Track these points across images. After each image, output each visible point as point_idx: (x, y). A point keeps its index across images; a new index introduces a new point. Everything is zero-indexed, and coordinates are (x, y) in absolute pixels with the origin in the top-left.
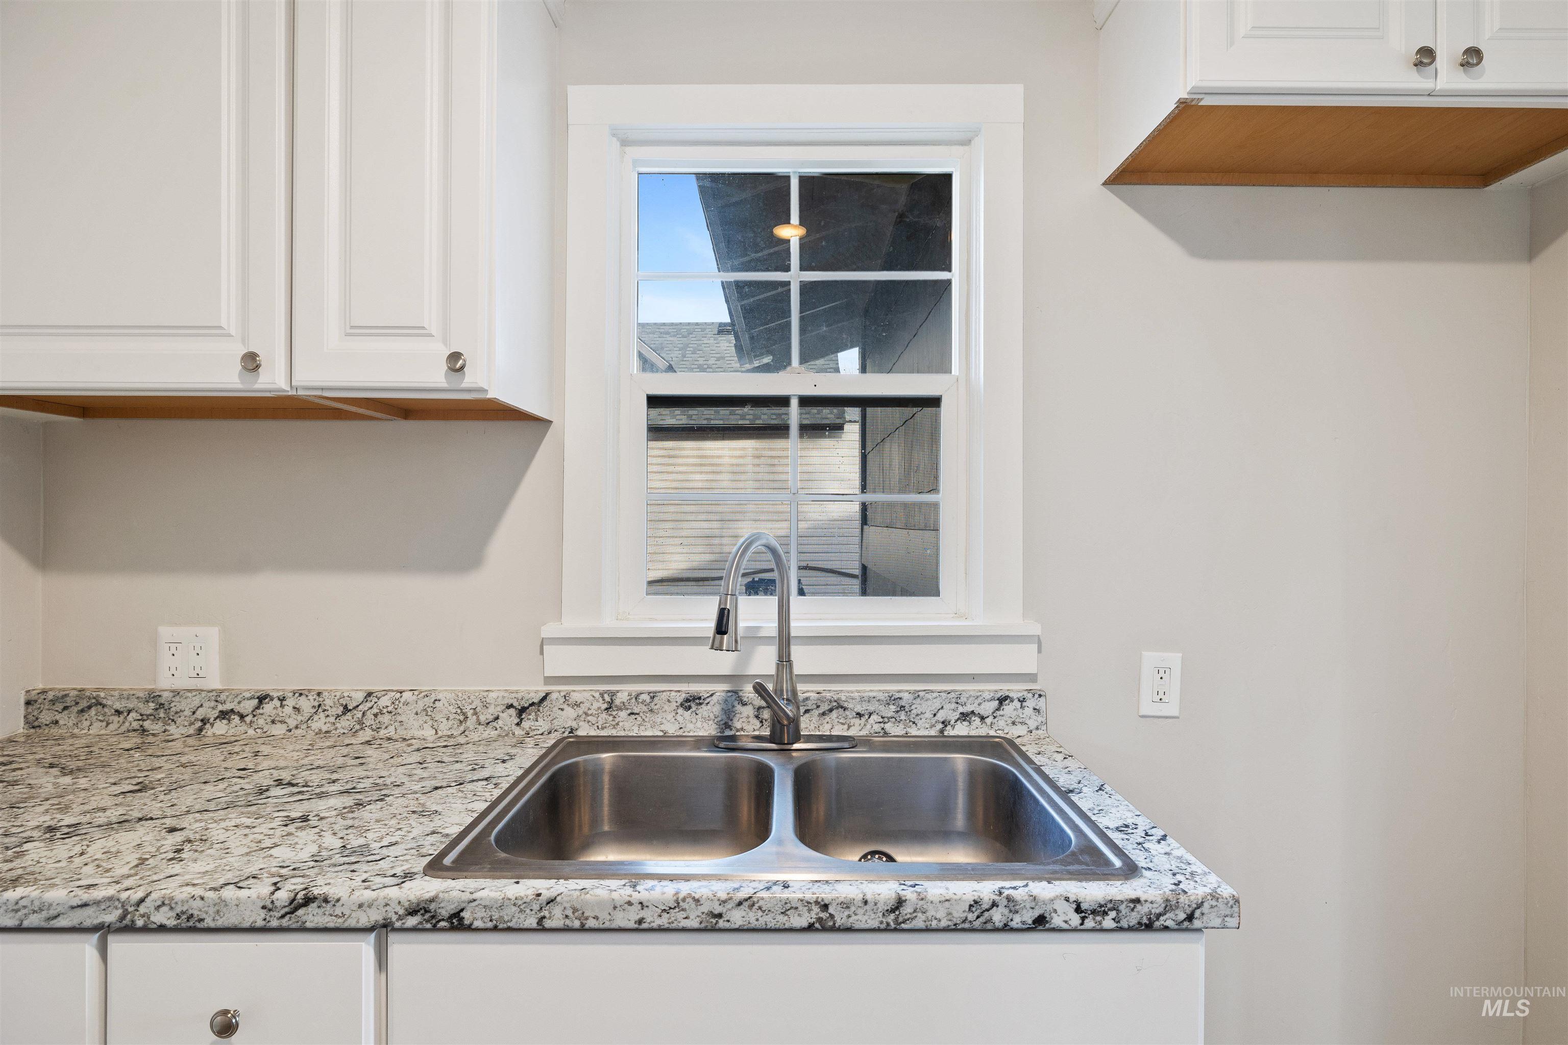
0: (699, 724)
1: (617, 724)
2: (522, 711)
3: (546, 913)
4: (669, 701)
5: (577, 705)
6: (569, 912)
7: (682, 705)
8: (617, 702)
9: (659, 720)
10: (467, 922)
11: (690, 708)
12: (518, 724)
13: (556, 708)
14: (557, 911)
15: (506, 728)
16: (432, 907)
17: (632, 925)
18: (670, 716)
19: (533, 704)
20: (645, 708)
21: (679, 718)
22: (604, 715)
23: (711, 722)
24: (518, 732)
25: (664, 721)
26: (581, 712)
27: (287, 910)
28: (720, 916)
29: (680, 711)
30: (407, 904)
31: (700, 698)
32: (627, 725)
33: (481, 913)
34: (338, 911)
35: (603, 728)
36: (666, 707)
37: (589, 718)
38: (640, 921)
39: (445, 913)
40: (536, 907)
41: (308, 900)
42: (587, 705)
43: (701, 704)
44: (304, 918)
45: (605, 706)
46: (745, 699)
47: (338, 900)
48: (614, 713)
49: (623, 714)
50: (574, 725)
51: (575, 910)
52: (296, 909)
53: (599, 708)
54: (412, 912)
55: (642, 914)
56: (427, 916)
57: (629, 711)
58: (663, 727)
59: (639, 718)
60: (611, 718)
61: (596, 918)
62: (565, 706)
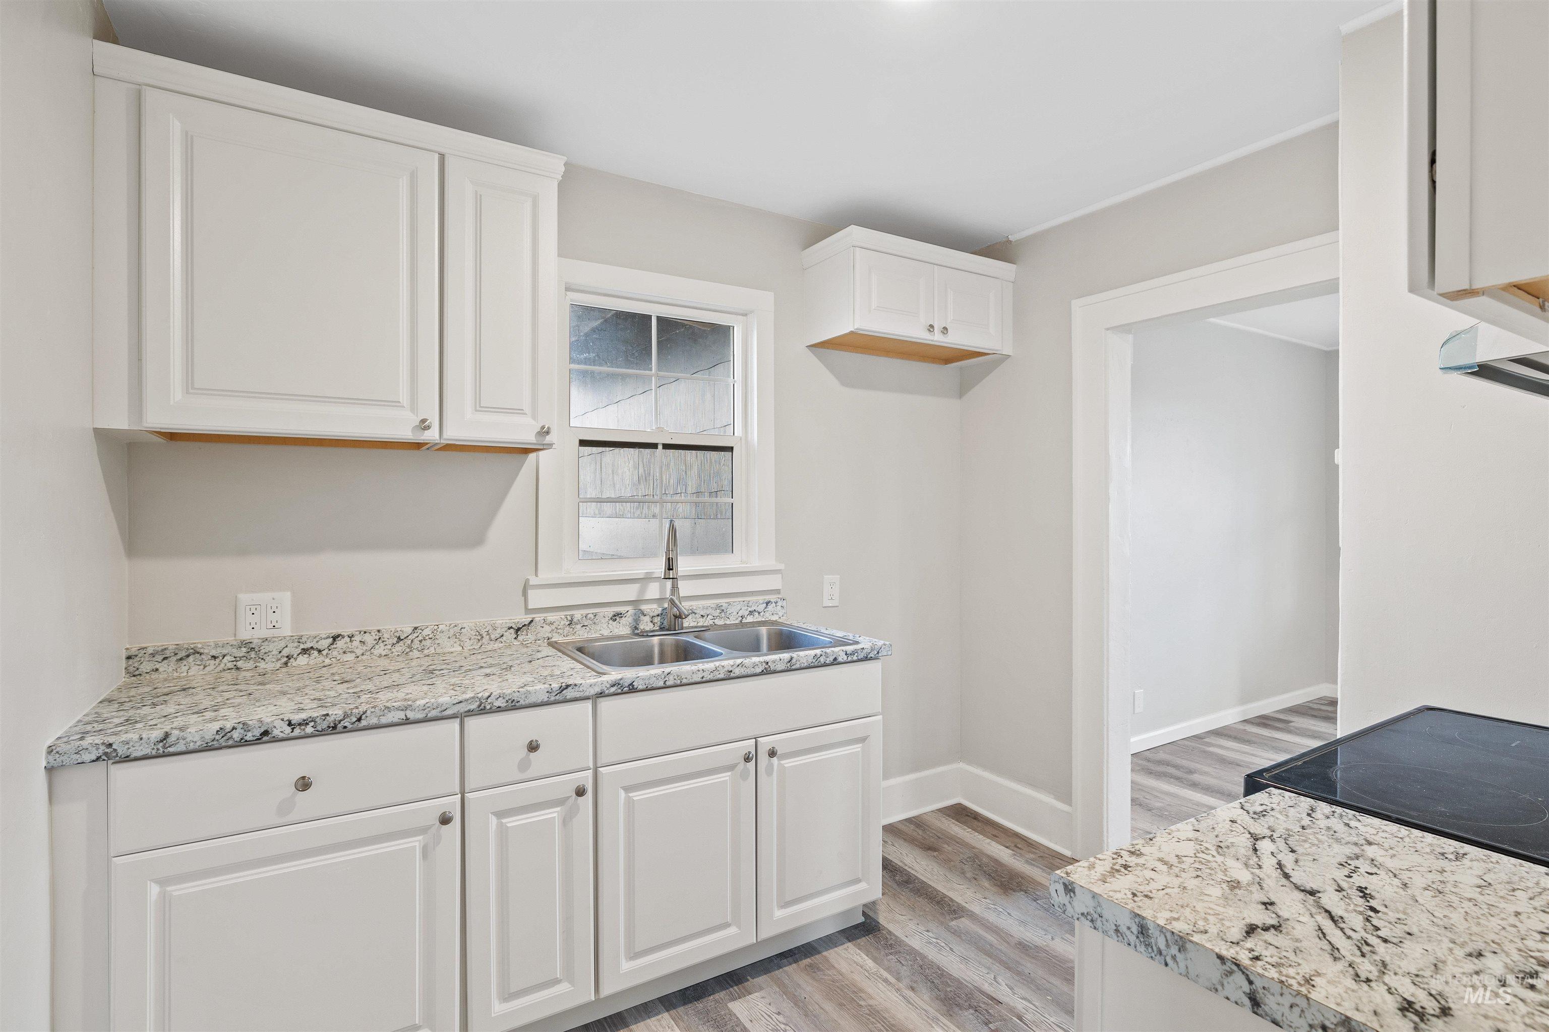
0: (621, 629)
1: (575, 633)
2: (518, 630)
3: (667, 679)
4: (604, 617)
5: (551, 623)
6: (676, 677)
7: (611, 618)
8: (575, 620)
9: (598, 629)
10: (635, 687)
11: (616, 620)
12: (515, 638)
13: (539, 627)
14: (671, 677)
15: (508, 641)
16: (621, 682)
17: (699, 680)
18: (605, 626)
19: (525, 625)
20: (591, 622)
21: (610, 626)
22: (567, 628)
23: (627, 627)
24: (516, 643)
25: (602, 628)
26: (554, 628)
27: (558, 692)
28: (731, 671)
29: (611, 622)
30: (610, 682)
31: (621, 614)
32: (581, 633)
33: (641, 682)
34: (581, 689)
35: (567, 636)
36: (603, 621)
37: (559, 631)
38: (702, 678)
39: (627, 684)
40: (663, 677)
41: (567, 686)
42: (557, 623)
43: (622, 617)
44: (566, 694)
45: (568, 623)
46: (645, 612)
47: (581, 684)
48: (573, 627)
49: (579, 626)
50: (550, 635)
51: (678, 676)
52: (562, 691)
53: (564, 624)
54: (613, 686)
55: (703, 674)
56: (619, 686)
57: (582, 625)
58: (601, 632)
59: (588, 628)
60: (572, 629)
61: (686, 678)
62: (544, 625)
